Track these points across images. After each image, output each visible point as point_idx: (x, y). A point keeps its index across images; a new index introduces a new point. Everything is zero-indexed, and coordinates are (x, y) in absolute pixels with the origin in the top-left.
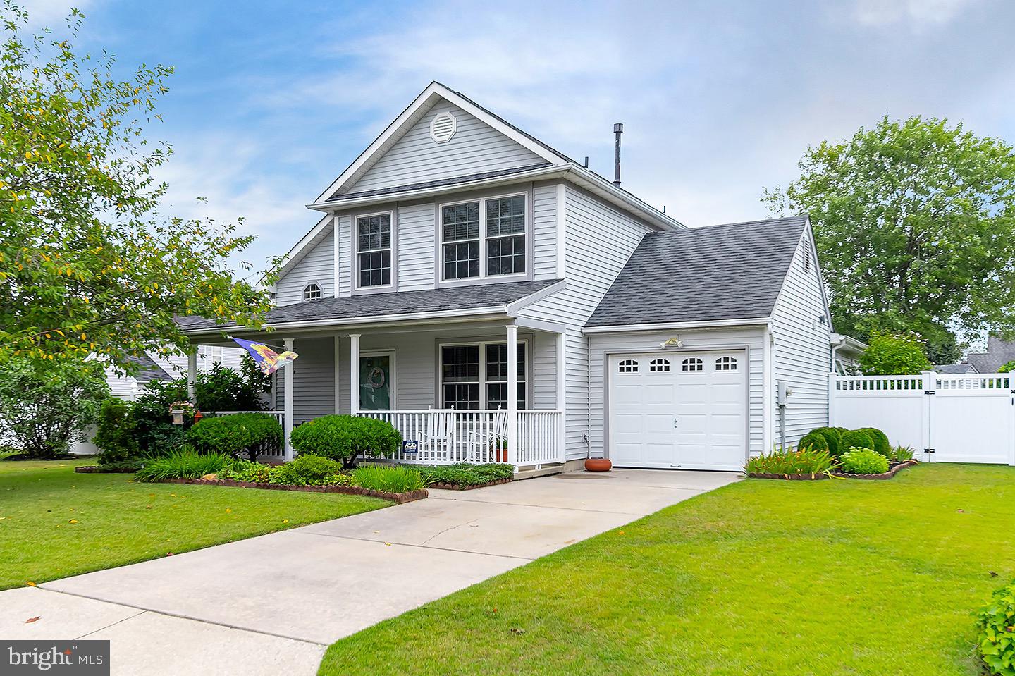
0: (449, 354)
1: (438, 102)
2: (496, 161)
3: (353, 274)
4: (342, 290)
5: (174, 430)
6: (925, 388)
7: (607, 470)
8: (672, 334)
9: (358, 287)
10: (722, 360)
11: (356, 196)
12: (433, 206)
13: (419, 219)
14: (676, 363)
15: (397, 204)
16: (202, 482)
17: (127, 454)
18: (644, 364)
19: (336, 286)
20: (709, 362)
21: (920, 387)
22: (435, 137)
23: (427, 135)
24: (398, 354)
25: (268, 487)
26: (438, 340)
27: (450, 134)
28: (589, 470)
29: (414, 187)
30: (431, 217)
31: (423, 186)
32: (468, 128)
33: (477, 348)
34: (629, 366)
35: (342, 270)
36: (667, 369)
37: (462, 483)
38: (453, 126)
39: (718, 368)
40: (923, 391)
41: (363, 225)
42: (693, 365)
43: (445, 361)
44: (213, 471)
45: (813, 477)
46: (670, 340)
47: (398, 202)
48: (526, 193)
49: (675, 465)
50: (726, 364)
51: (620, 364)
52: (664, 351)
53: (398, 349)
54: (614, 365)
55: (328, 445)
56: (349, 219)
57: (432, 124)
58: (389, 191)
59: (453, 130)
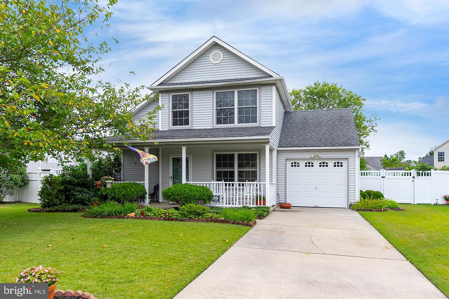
0: (219, 157)
1: (215, 45)
2: (243, 74)
3: (169, 120)
4: (163, 127)
5: (84, 190)
6: (412, 175)
7: (289, 208)
8: (316, 152)
9: (172, 126)
10: (337, 163)
11: (173, 84)
12: (211, 92)
13: (203, 97)
14: (316, 164)
15: (193, 90)
16: (128, 217)
17: (59, 202)
18: (302, 164)
19: (160, 125)
20: (331, 164)
21: (410, 175)
22: (212, 61)
23: (208, 60)
24: (193, 157)
25: (172, 220)
26: (213, 151)
27: (220, 60)
28: (281, 208)
29: (204, 82)
30: (210, 96)
31: (208, 82)
32: (229, 58)
33: (233, 155)
34: (295, 165)
35: (163, 118)
36: (312, 166)
37: (261, 216)
38: (222, 57)
39: (335, 166)
40: (411, 177)
41: (174, 98)
42: (324, 164)
43: (217, 160)
44: (132, 212)
45: (383, 210)
46: (316, 154)
47: (193, 89)
48: (258, 89)
49: (316, 205)
50: (338, 164)
51: (291, 164)
52: (312, 159)
53: (193, 155)
54: (289, 164)
55: (186, 198)
56: (167, 95)
57: (211, 55)
58: (190, 83)
59: (222, 59)
